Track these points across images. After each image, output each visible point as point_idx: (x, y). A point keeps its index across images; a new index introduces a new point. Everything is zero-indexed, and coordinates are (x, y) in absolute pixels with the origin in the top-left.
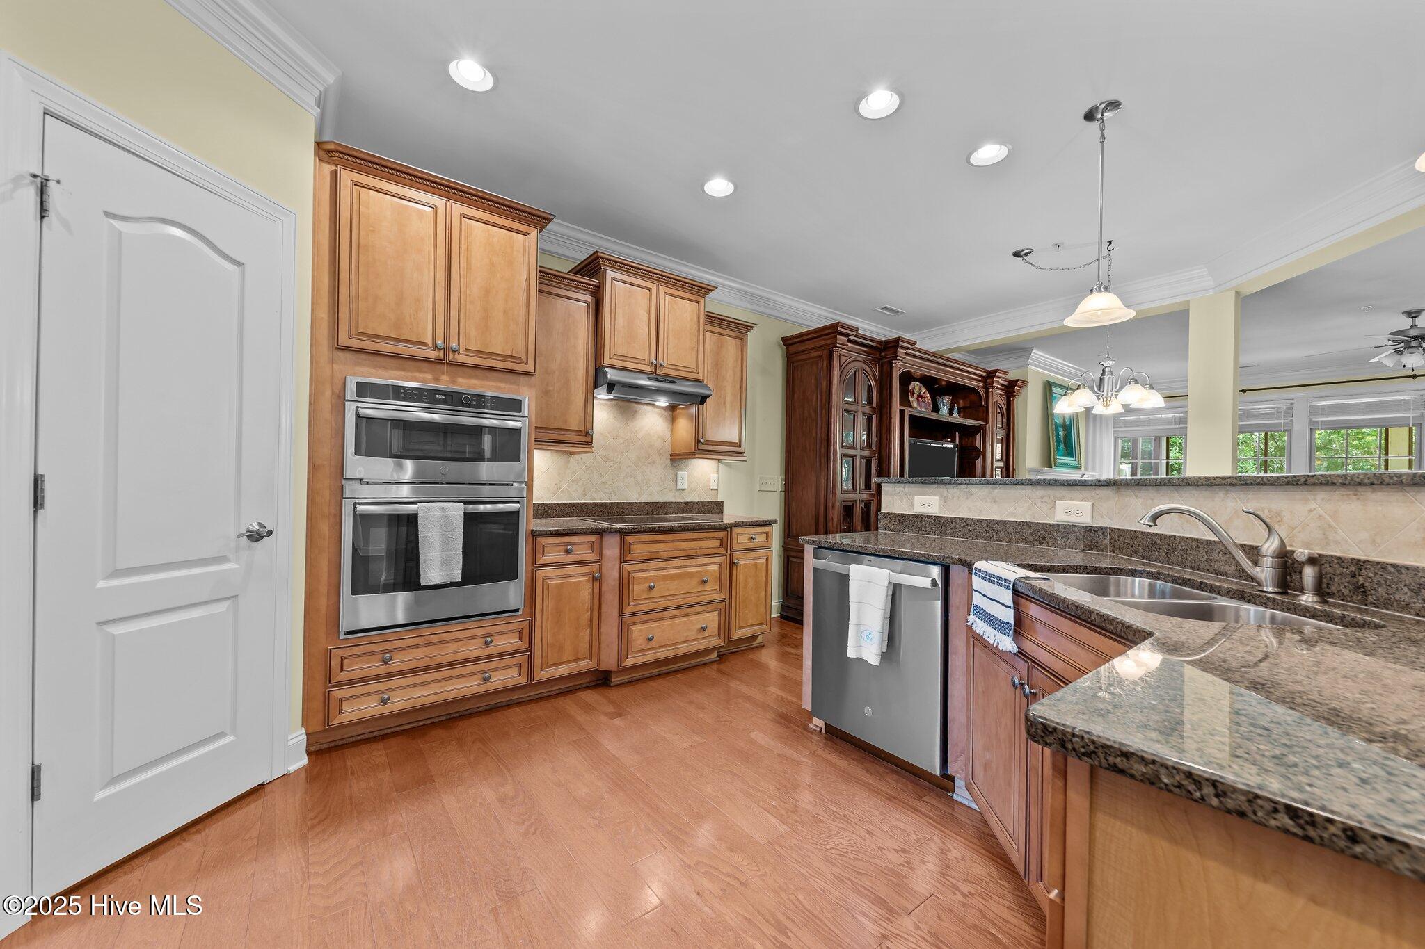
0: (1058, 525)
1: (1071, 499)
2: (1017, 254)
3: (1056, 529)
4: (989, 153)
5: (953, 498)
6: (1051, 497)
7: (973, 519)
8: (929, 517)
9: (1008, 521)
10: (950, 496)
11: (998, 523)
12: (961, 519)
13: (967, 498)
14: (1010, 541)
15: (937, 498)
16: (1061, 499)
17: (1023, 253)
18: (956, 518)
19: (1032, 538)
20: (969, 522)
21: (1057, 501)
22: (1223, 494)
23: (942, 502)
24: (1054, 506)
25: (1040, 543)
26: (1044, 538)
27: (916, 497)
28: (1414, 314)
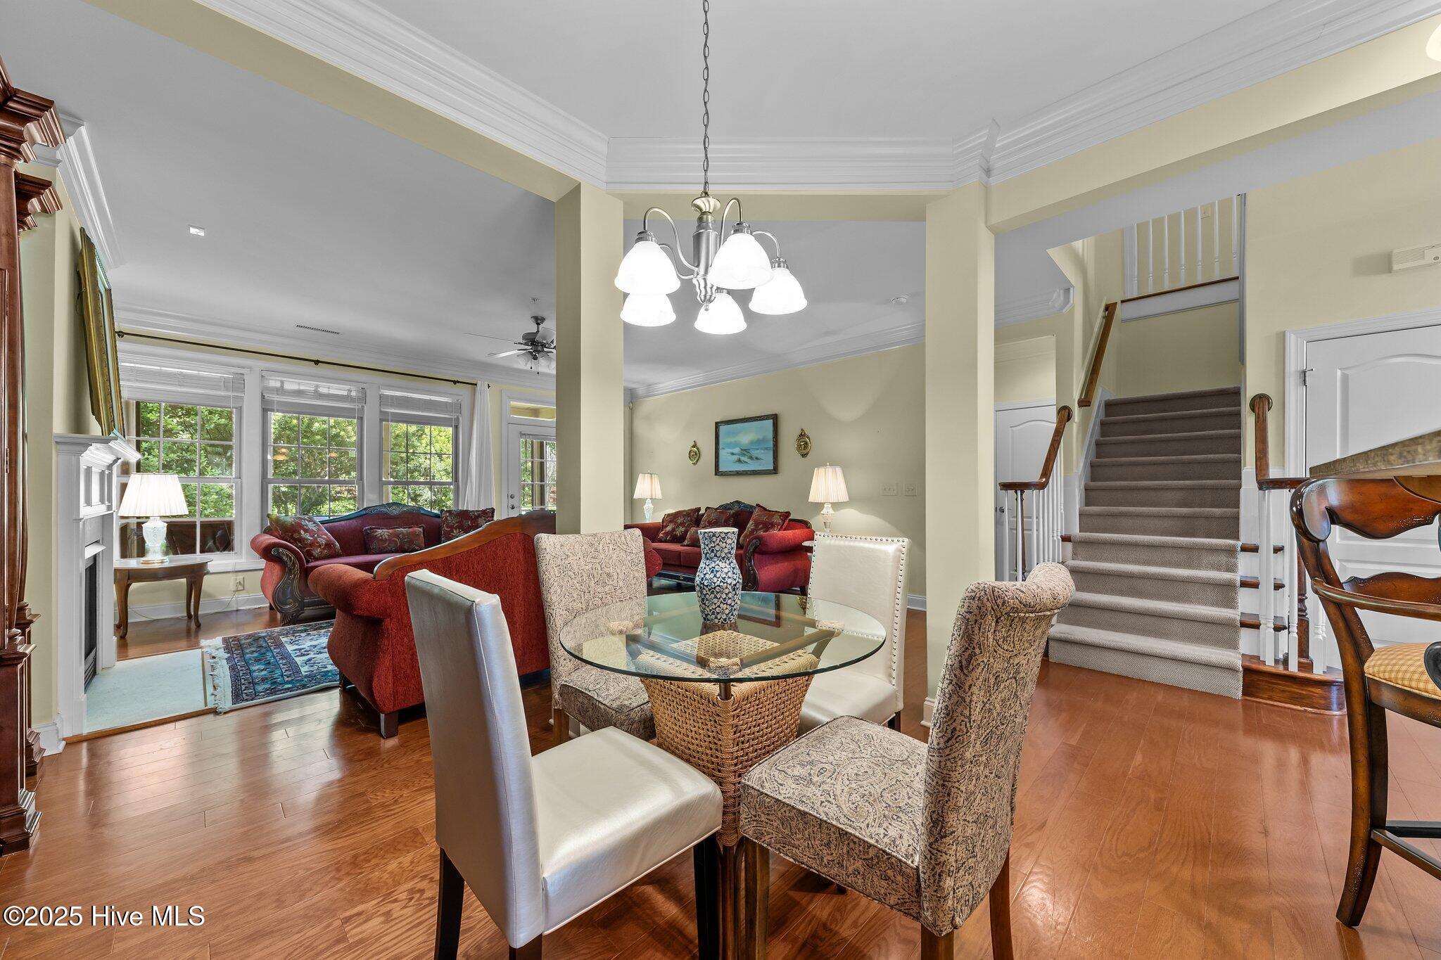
28: (539, 321)
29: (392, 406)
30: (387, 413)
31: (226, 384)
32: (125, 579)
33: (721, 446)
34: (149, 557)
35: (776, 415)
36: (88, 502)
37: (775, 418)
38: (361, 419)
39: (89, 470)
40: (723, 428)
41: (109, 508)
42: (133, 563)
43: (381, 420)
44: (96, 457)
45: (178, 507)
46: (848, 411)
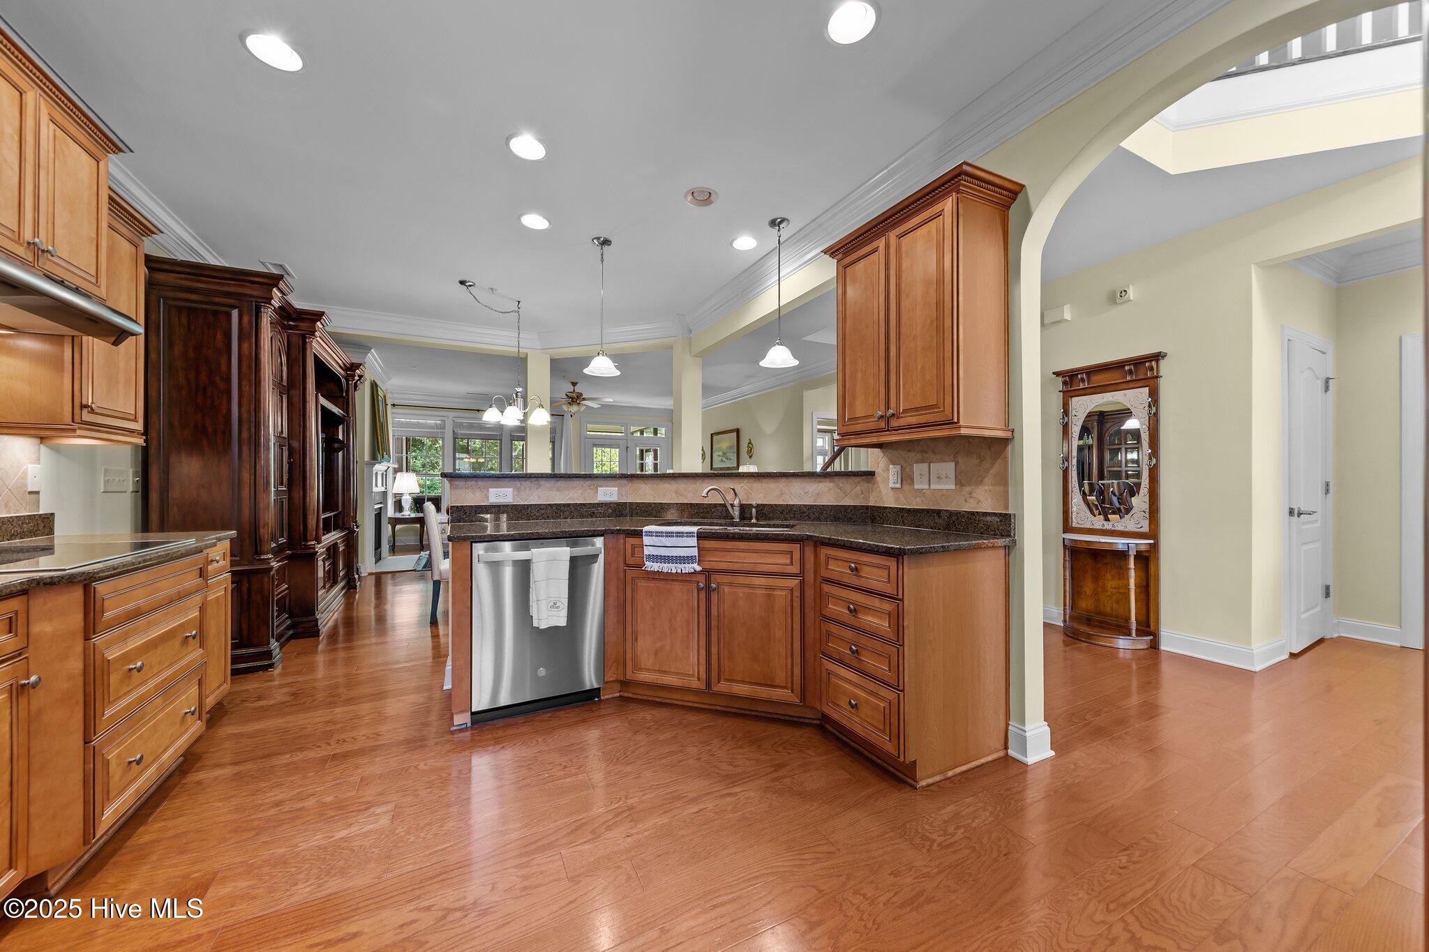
1: (606, 486)
2: (462, 283)
4: (534, 221)
5: (525, 489)
6: (595, 486)
7: (545, 505)
8: (507, 506)
10: (523, 488)
11: (564, 505)
12: (535, 505)
13: (537, 489)
15: (512, 489)
16: (601, 486)
17: (468, 284)
18: (531, 505)
19: (586, 514)
20: (542, 507)
21: (599, 488)
23: (516, 493)
24: (597, 492)
25: (592, 517)
26: (593, 512)
27: (490, 489)
28: (574, 384)
31: (437, 426)
32: (394, 522)
33: (714, 450)
34: (404, 513)
35: (738, 429)
36: (376, 486)
37: (738, 431)
38: (501, 440)
39: (376, 473)
40: (715, 437)
41: (386, 488)
42: (398, 515)
43: (512, 441)
44: (379, 468)
45: (416, 490)
46: (769, 426)
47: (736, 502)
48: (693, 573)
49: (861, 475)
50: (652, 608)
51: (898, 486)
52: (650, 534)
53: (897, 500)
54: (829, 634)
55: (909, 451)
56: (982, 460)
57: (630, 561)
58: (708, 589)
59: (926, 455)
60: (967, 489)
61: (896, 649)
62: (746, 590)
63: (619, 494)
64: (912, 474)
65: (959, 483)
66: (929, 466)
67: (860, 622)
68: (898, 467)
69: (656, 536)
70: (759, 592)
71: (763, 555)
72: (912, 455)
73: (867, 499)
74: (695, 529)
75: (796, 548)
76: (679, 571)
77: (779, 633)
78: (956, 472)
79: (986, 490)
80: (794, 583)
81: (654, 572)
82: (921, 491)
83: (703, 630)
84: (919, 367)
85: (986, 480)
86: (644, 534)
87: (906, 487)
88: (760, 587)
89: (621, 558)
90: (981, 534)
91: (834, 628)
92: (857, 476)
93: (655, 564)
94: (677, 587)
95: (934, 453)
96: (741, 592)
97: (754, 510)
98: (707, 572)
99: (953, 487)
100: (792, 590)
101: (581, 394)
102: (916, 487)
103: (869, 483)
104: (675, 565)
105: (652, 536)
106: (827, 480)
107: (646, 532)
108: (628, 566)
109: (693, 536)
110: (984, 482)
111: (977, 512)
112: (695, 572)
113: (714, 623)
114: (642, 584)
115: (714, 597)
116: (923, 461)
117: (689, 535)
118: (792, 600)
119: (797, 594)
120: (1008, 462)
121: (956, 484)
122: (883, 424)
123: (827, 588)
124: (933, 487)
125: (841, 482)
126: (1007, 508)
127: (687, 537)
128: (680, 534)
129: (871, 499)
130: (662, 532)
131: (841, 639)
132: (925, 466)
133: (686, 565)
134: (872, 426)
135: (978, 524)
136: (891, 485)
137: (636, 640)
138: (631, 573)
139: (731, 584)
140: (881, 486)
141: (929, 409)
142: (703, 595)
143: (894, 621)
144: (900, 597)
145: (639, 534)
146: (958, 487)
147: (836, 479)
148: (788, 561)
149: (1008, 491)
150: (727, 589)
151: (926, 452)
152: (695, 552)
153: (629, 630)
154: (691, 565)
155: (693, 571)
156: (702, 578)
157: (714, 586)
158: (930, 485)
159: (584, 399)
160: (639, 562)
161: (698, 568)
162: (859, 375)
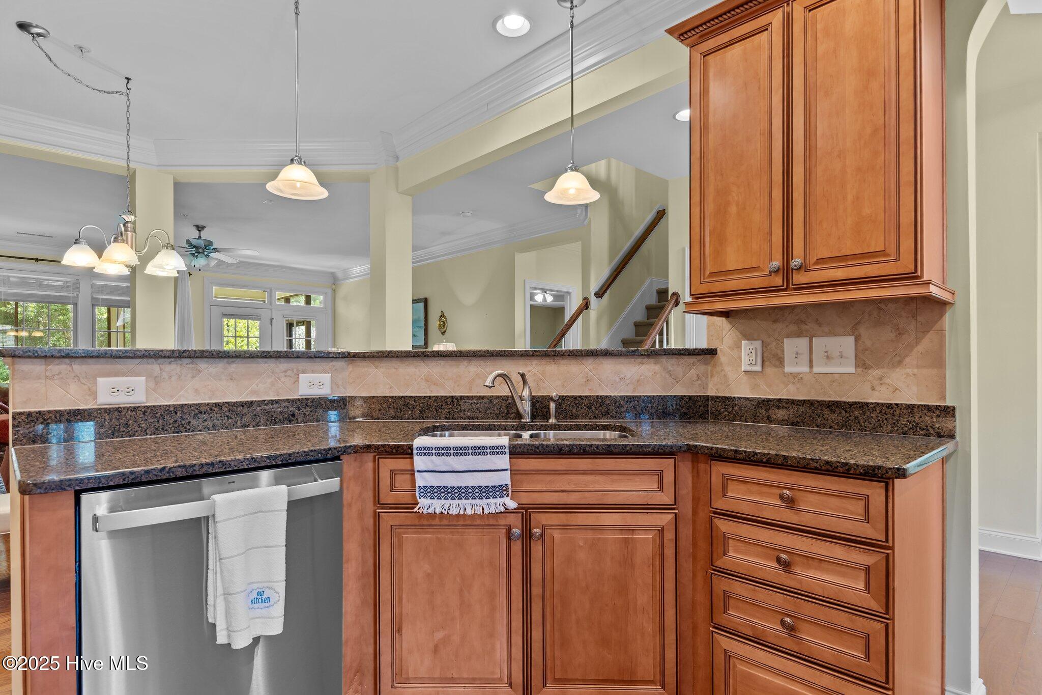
0: (307, 399)
1: (313, 372)
2: (23, 27)
3: (304, 404)
5: (170, 377)
6: (295, 370)
7: (208, 404)
8: (135, 409)
9: (255, 401)
10: (165, 375)
11: (243, 404)
12: (190, 406)
13: (193, 377)
14: (257, 425)
15: (144, 378)
16: (303, 372)
17: (34, 30)
18: (182, 406)
19: (281, 417)
20: (203, 409)
21: (300, 374)
22: (467, 362)
23: (152, 384)
24: (297, 380)
25: (290, 421)
26: (293, 415)
27: (98, 378)
28: (200, 228)
29: (103, 293)
30: (99, 299)
35: (426, 299)
37: (425, 302)
38: (75, 305)
43: (93, 306)
46: (469, 295)
47: (526, 394)
48: (504, 512)
49: (698, 354)
50: (428, 575)
51: (758, 368)
52: (426, 451)
53: (754, 387)
54: (727, 596)
55: (775, 321)
56: (900, 333)
57: (388, 497)
58: (527, 536)
59: (804, 327)
60: (876, 373)
61: (883, 625)
62: (590, 535)
63: (333, 382)
64: (779, 352)
65: (861, 363)
66: (811, 342)
67: (800, 582)
68: (758, 344)
69: (438, 455)
70: (611, 536)
71: (615, 477)
72: (779, 326)
73: (705, 387)
74: (503, 440)
75: (667, 465)
76: (479, 511)
77: (643, 597)
78: (856, 349)
79: (907, 374)
80: (666, 518)
81: (433, 516)
82: (795, 375)
83: (517, 604)
84: (850, 197)
85: (907, 360)
86: (415, 452)
87: (770, 371)
88: (613, 528)
89: (369, 495)
90: (904, 433)
91: (739, 588)
92: (693, 354)
93: (435, 501)
94: (472, 536)
95: (820, 325)
96: (581, 537)
97: (552, 405)
98: (523, 508)
99: (852, 370)
100: (661, 531)
101: (211, 243)
102: (788, 369)
103: (706, 364)
104: (471, 501)
105: (429, 454)
106: (652, 360)
107: (419, 448)
108: (384, 506)
109: (503, 453)
110: (904, 363)
111: (897, 405)
112: (507, 511)
113: (536, 591)
114: (410, 538)
115: (537, 549)
116: (799, 335)
117: (496, 450)
118: (662, 546)
119: (669, 535)
120: (945, 336)
121: (857, 366)
122: (778, 281)
123: (723, 526)
124: (816, 370)
125: (670, 363)
126: (944, 398)
127: (493, 454)
128: (479, 451)
129: (710, 385)
130: (448, 448)
131: (755, 605)
132: (803, 342)
133: (491, 501)
134: (757, 283)
135: (898, 421)
136: (745, 367)
137: (399, 630)
138: (389, 520)
139: (564, 527)
140: (728, 369)
141: (869, 257)
142: (517, 547)
143: (878, 581)
144: (890, 544)
145: (407, 452)
146: (860, 370)
147: (664, 360)
148: (655, 486)
149: (945, 375)
150: (557, 535)
151: (805, 323)
152: (505, 478)
153: (385, 616)
154: (499, 500)
155: (503, 509)
156: (515, 522)
157: (537, 531)
158: (811, 366)
159: (216, 250)
160: (405, 498)
161: (512, 505)
162: (733, 209)
